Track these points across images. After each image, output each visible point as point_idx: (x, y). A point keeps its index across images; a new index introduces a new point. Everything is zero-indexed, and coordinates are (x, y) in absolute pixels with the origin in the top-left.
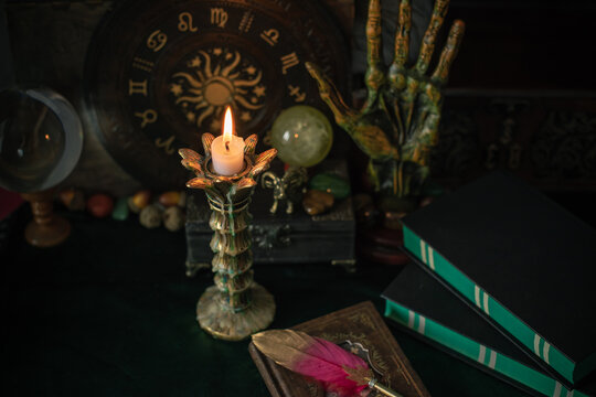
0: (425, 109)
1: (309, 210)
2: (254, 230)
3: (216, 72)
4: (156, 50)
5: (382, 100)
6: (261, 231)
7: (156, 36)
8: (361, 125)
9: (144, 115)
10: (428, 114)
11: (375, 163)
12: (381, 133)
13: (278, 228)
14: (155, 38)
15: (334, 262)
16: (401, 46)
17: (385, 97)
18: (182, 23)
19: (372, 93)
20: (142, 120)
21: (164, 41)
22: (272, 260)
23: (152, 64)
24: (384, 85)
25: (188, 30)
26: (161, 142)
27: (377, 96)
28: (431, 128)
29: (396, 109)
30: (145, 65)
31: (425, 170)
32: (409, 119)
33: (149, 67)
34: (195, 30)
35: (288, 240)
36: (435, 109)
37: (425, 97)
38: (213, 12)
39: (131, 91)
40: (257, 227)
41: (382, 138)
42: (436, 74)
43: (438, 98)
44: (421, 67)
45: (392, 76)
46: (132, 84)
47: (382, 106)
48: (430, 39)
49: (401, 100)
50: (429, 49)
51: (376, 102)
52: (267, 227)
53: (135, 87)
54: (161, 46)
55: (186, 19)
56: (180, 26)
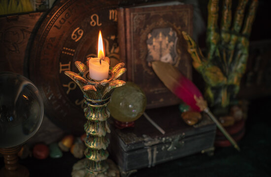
0: (240, 52)
1: (190, 122)
2: (166, 140)
3: (112, 51)
4: (77, 40)
5: (218, 51)
6: (171, 140)
7: (77, 31)
8: (210, 66)
9: (69, 86)
10: (242, 55)
11: (213, 89)
12: (219, 69)
13: (179, 136)
14: (76, 33)
15: (203, 152)
16: (228, 17)
17: (219, 49)
18: (93, 21)
19: (213, 47)
20: (67, 88)
21: (82, 34)
22: (172, 158)
23: (74, 51)
24: (219, 42)
25: (96, 25)
26: (78, 102)
27: (215, 48)
28: (243, 63)
29: (224, 55)
30: (70, 52)
31: (237, 89)
32: (230, 60)
33: (72, 52)
34: (101, 24)
35: (183, 142)
36: (246, 51)
37: (240, 45)
38: (111, 12)
39: (61, 70)
40: (168, 138)
41: (219, 73)
42: (245, 32)
43: (248, 44)
44: (237, 28)
45: (223, 35)
46: (61, 65)
47: (218, 54)
48: (242, 12)
49: (227, 49)
50: (241, 18)
51: (215, 52)
52: (173, 137)
53: (63, 67)
54: (80, 37)
55: (95, 18)
56: (91, 23)
